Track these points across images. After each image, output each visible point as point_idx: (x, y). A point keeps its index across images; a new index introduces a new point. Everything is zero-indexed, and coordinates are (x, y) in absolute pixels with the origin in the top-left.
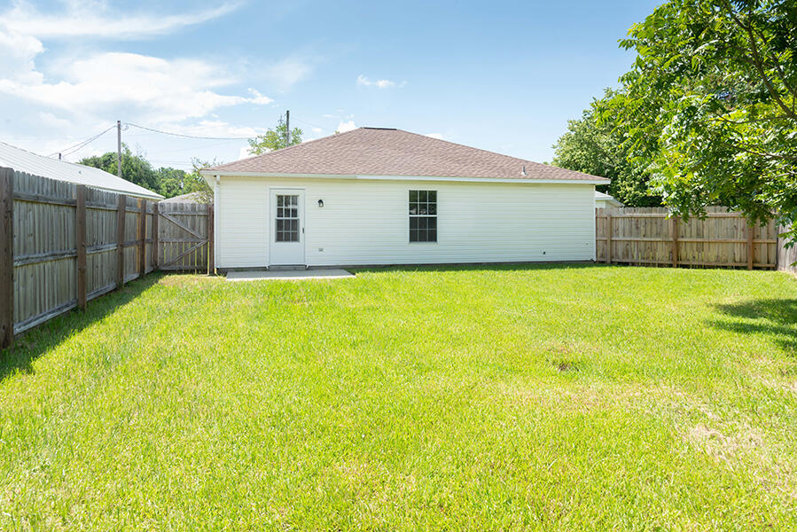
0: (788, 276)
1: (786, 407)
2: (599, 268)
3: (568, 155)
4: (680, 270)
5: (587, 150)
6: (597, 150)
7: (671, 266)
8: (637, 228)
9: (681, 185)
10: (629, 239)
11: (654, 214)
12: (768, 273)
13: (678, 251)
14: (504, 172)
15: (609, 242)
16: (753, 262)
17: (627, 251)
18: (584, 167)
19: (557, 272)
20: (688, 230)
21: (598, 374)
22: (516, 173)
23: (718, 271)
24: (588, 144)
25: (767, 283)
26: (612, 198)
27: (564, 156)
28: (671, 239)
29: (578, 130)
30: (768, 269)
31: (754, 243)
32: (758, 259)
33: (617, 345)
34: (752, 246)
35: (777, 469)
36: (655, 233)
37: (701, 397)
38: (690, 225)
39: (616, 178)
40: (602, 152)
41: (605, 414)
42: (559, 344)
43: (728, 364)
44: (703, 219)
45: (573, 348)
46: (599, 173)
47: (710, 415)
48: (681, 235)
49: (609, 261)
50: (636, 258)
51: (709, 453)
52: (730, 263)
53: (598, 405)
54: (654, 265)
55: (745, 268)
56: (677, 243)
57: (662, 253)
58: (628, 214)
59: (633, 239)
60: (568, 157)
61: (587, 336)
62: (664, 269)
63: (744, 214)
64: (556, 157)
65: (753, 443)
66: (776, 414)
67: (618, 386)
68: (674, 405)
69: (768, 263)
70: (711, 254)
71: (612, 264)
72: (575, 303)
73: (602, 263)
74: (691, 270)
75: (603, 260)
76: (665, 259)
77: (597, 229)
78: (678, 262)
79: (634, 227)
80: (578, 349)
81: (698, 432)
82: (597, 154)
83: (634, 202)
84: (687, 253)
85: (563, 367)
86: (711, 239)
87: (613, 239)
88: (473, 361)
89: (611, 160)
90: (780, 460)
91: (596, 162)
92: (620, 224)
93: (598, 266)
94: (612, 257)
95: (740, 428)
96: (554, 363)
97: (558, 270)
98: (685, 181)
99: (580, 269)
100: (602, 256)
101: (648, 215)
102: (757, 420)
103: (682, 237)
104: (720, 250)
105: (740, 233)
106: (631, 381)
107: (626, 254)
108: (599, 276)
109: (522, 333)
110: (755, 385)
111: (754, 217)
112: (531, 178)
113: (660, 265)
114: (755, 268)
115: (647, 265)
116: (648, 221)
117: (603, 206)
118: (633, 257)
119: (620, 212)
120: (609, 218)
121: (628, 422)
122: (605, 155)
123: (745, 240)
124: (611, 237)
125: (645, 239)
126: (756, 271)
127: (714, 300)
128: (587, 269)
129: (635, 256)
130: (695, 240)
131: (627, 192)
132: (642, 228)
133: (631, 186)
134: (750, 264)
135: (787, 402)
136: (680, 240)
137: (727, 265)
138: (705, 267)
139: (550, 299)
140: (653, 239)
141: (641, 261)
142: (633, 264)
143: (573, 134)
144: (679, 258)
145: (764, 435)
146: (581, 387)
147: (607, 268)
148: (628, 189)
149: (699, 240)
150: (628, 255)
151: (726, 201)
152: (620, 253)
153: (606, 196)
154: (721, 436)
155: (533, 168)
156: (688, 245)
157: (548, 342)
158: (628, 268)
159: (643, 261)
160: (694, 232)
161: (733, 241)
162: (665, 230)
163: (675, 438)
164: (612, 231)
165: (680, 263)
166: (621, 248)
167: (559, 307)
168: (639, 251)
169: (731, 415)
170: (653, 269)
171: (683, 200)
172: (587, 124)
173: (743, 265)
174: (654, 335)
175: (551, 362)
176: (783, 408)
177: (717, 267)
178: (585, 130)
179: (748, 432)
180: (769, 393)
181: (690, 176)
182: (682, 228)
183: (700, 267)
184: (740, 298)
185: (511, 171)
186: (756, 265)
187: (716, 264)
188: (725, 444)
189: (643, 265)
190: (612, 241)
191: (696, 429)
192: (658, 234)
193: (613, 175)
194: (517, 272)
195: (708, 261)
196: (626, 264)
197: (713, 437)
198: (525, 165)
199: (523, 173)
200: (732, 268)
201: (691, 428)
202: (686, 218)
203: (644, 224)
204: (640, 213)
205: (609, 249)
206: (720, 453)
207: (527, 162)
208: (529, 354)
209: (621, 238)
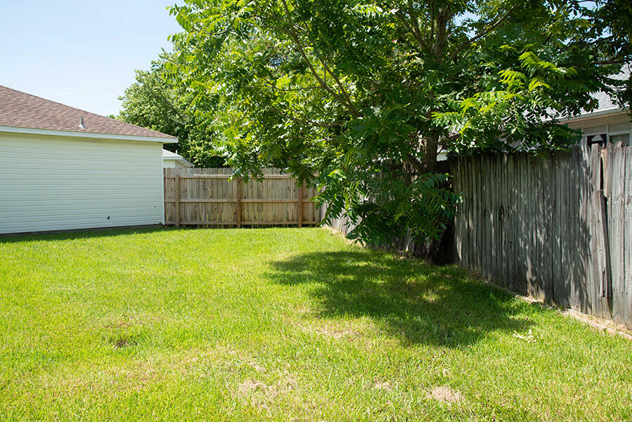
0: (328, 232)
1: (317, 349)
2: (167, 232)
3: (137, 109)
4: (244, 230)
5: (156, 105)
6: (167, 105)
7: (235, 227)
8: (205, 189)
9: (241, 147)
10: (197, 201)
11: (220, 175)
12: (314, 229)
13: (241, 211)
14: (57, 122)
15: (177, 204)
16: (302, 220)
17: (195, 213)
18: (153, 123)
19: (122, 238)
20: (250, 190)
21: (157, 345)
22: (73, 125)
23: (275, 230)
24: (158, 98)
25: (312, 239)
26: (180, 157)
27: (131, 109)
28: (235, 200)
29: (146, 82)
30: (314, 226)
31: (303, 203)
32: (306, 217)
33: (179, 312)
34: (301, 205)
35: (305, 406)
36: (220, 193)
37: (252, 352)
38: (252, 186)
39: (186, 137)
40: (172, 108)
41: (160, 387)
42: (117, 318)
43: (276, 317)
44: (261, 180)
45: (133, 321)
46: (168, 131)
47: (257, 368)
48: (244, 196)
49: (178, 225)
50: (204, 220)
51: (253, 404)
52: (285, 222)
53: (154, 379)
54: (220, 227)
55: (296, 226)
56: (241, 204)
57: (227, 214)
58: (196, 175)
59: (200, 200)
60: (136, 111)
61: (150, 306)
62: (228, 230)
63: (294, 176)
64: (123, 110)
65: (290, 387)
66: (310, 357)
67: (177, 355)
68: (228, 364)
69: (314, 220)
70: (269, 213)
71: (181, 227)
72: (139, 271)
73: (170, 227)
74: (253, 230)
75: (171, 223)
76: (230, 220)
77: (165, 191)
78: (241, 222)
79: (201, 188)
80: (138, 321)
81: (247, 386)
82: (167, 110)
83: (204, 163)
84: (250, 213)
85: (121, 343)
86: (270, 200)
87: (182, 201)
88: (8, 354)
89: (181, 118)
90: (309, 398)
91: (165, 118)
92: (188, 185)
93: (166, 230)
94: (181, 220)
95: (281, 375)
96: (111, 341)
97: (124, 236)
98: (245, 142)
99: (148, 234)
100: (171, 219)
101: (214, 176)
102: (295, 365)
103: (245, 198)
104: (277, 210)
105: (292, 193)
106: (189, 347)
107: (194, 216)
108: (167, 240)
109: (77, 310)
110: (295, 333)
111: (301, 179)
112: (91, 132)
113: (226, 227)
114: (304, 226)
115: (214, 227)
116: (214, 182)
117: (172, 166)
118: (201, 220)
119: (189, 172)
120: (177, 179)
121: (183, 390)
122: (175, 112)
123: (296, 200)
124: (180, 198)
125: (213, 201)
126: (304, 229)
127: (269, 258)
128: (154, 233)
129: (203, 217)
130: (256, 200)
131: (196, 152)
132: (209, 189)
133: (200, 145)
134: (300, 223)
135: (318, 345)
136: (243, 200)
137: (281, 223)
138: (265, 227)
139: (111, 269)
140: (219, 201)
141: (208, 222)
142: (201, 227)
143: (141, 85)
144: (242, 219)
145: (299, 378)
146: (138, 362)
147: (176, 232)
148: (198, 148)
149: (260, 200)
150: (196, 217)
151: (279, 164)
152: (189, 216)
153: (175, 155)
154: (265, 386)
155: (93, 121)
156: (250, 206)
157: (105, 319)
158: (196, 231)
159: (210, 223)
160: (255, 193)
161: (287, 201)
162: (230, 191)
163: (226, 397)
164: (180, 192)
165: (244, 223)
166: (189, 209)
167: (122, 277)
168: (207, 212)
169: (274, 364)
170: (219, 230)
171: (243, 160)
172: (156, 77)
173: (295, 223)
174: (214, 297)
175: (107, 339)
176: (316, 351)
177: (274, 226)
178: (154, 82)
179: (287, 377)
180: (305, 338)
181: (248, 139)
182: (245, 189)
183: (260, 226)
184: (291, 254)
185: (65, 123)
186: (305, 223)
187: (272, 223)
188: (267, 394)
189: (210, 227)
190: (180, 203)
191: (245, 384)
192: (224, 196)
193: (183, 134)
194: (75, 240)
195: (267, 221)
196: (194, 227)
197: (258, 388)
198: (84, 116)
199: (81, 126)
200: (286, 226)
201: (240, 384)
202: (246, 179)
203: (210, 185)
204: (207, 174)
205: (178, 211)
206: (262, 403)
207: (86, 113)
208: (82, 335)
209: (189, 199)
